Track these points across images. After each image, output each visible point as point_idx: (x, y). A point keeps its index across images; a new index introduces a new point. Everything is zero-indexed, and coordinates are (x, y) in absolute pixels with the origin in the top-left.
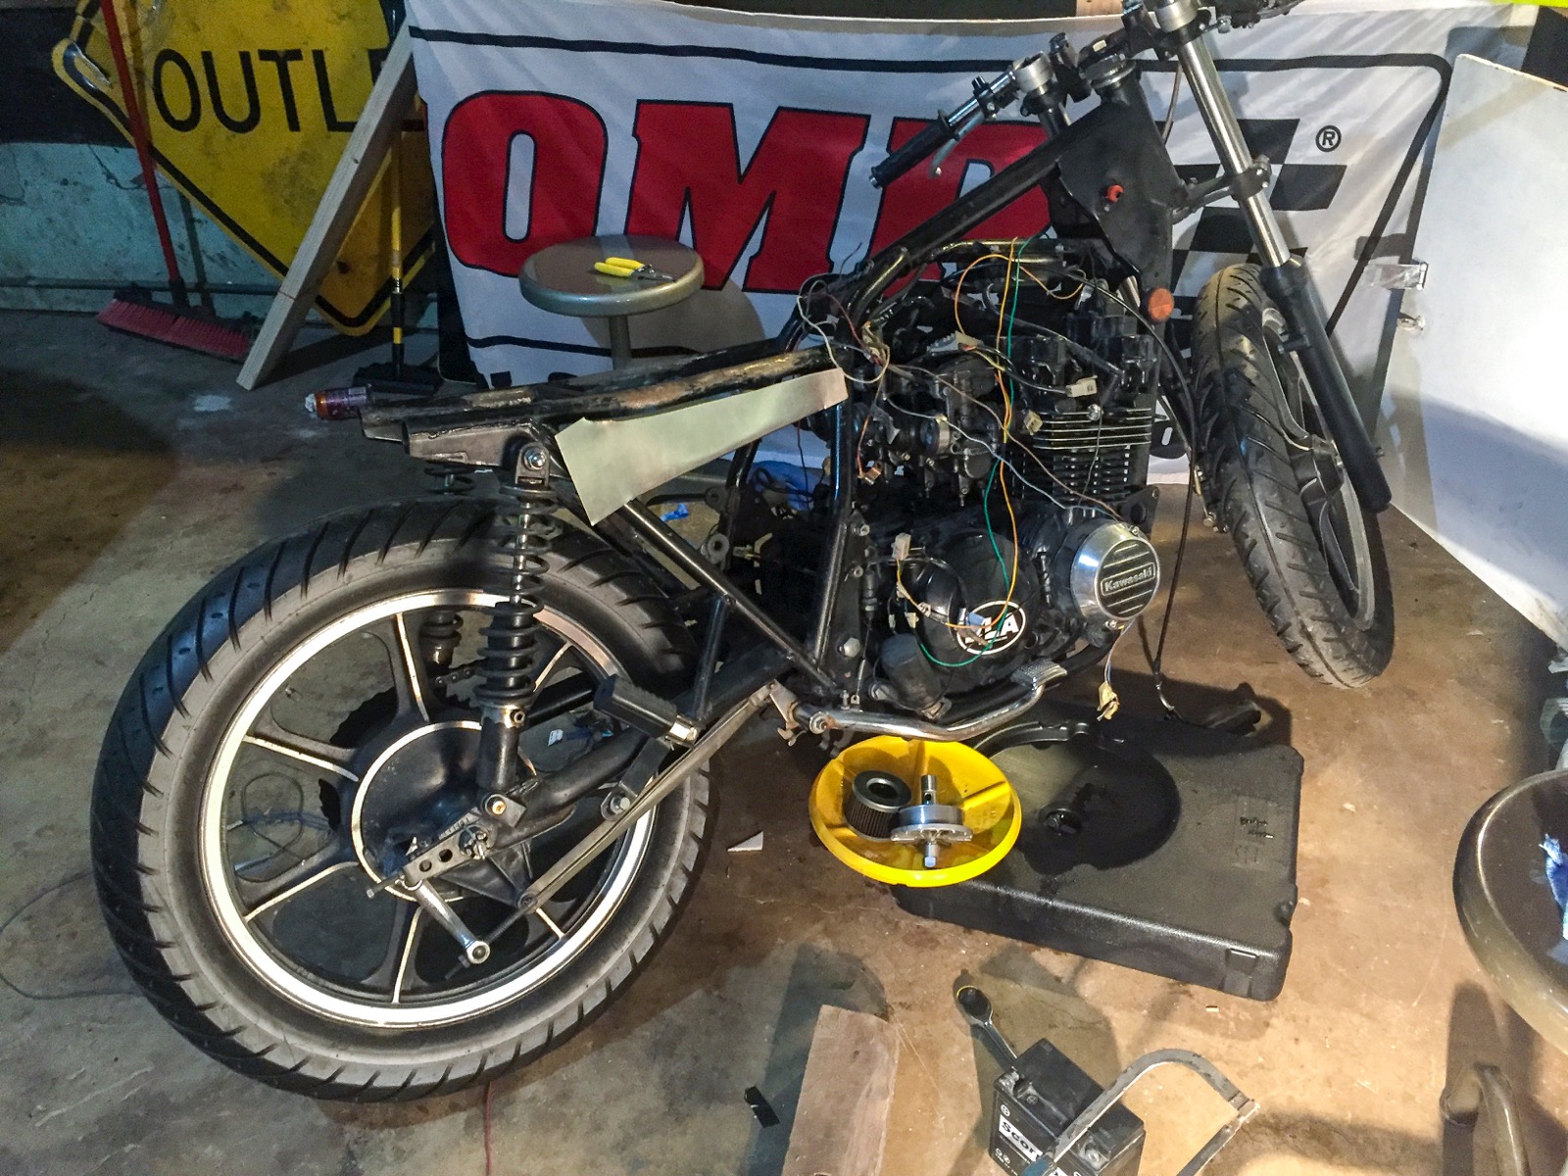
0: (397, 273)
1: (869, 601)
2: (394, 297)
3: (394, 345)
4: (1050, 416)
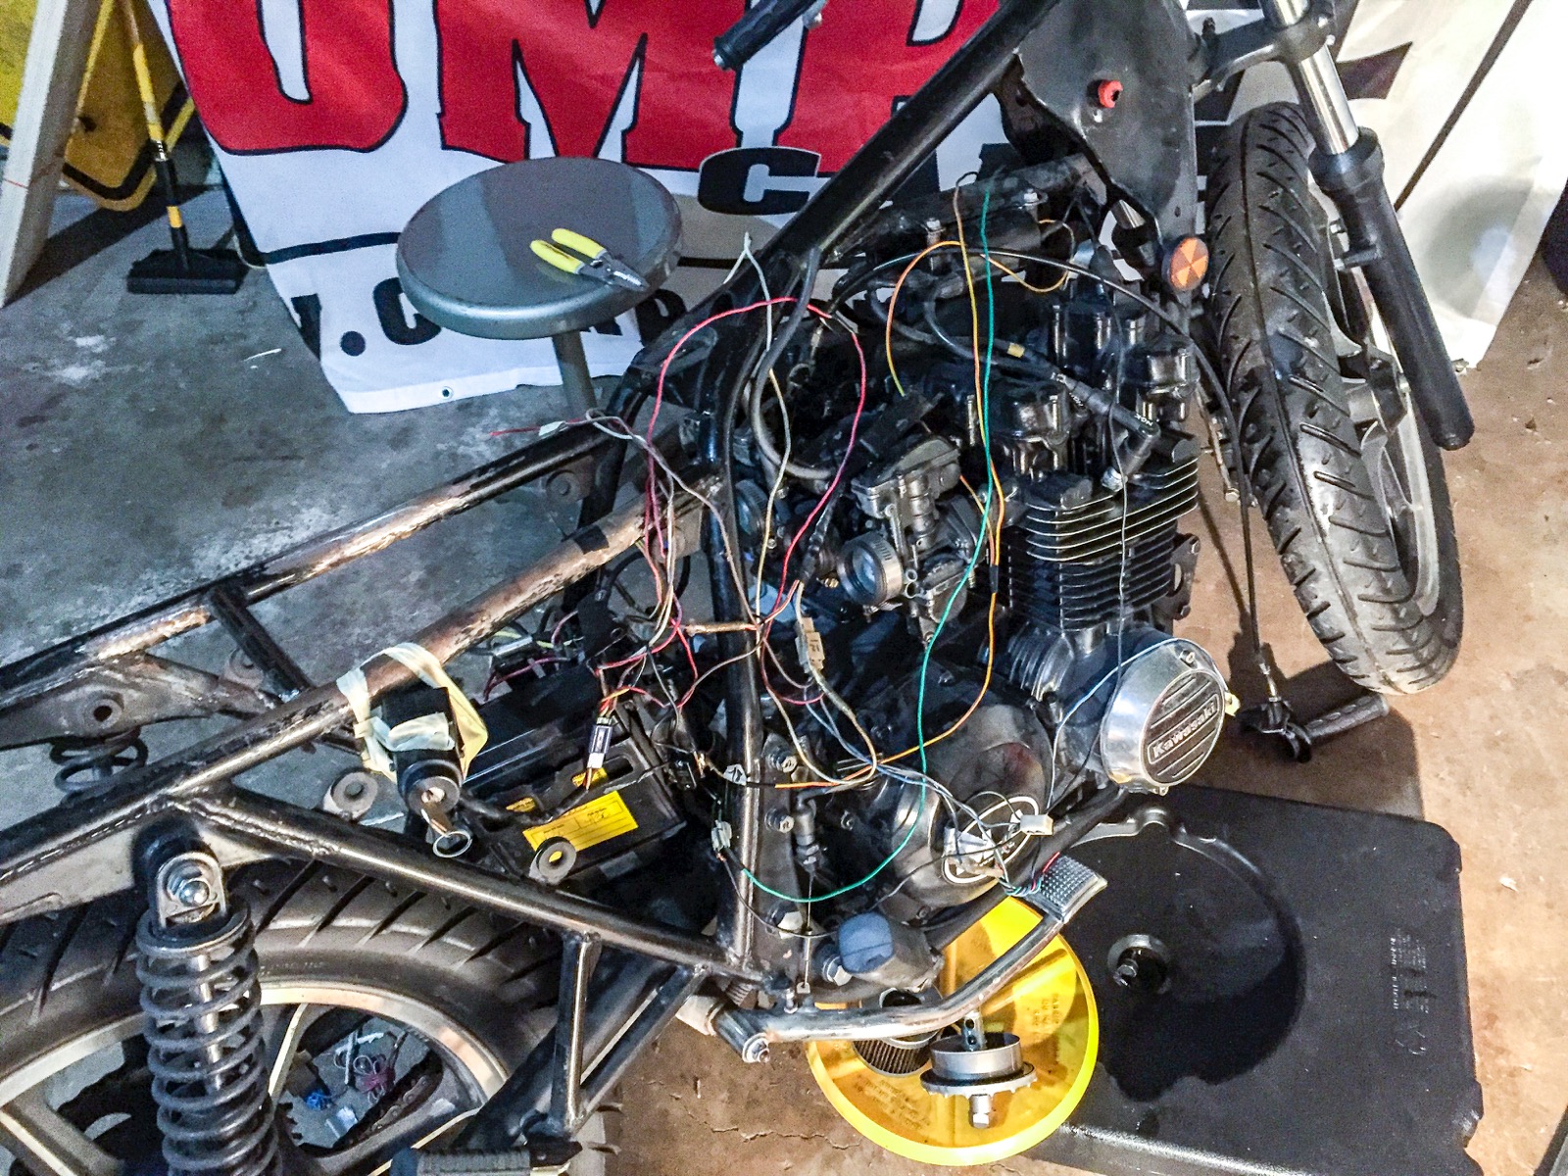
0: (155, 133)
1: (809, 852)
2: (159, 165)
3: (173, 230)
4: (1053, 513)
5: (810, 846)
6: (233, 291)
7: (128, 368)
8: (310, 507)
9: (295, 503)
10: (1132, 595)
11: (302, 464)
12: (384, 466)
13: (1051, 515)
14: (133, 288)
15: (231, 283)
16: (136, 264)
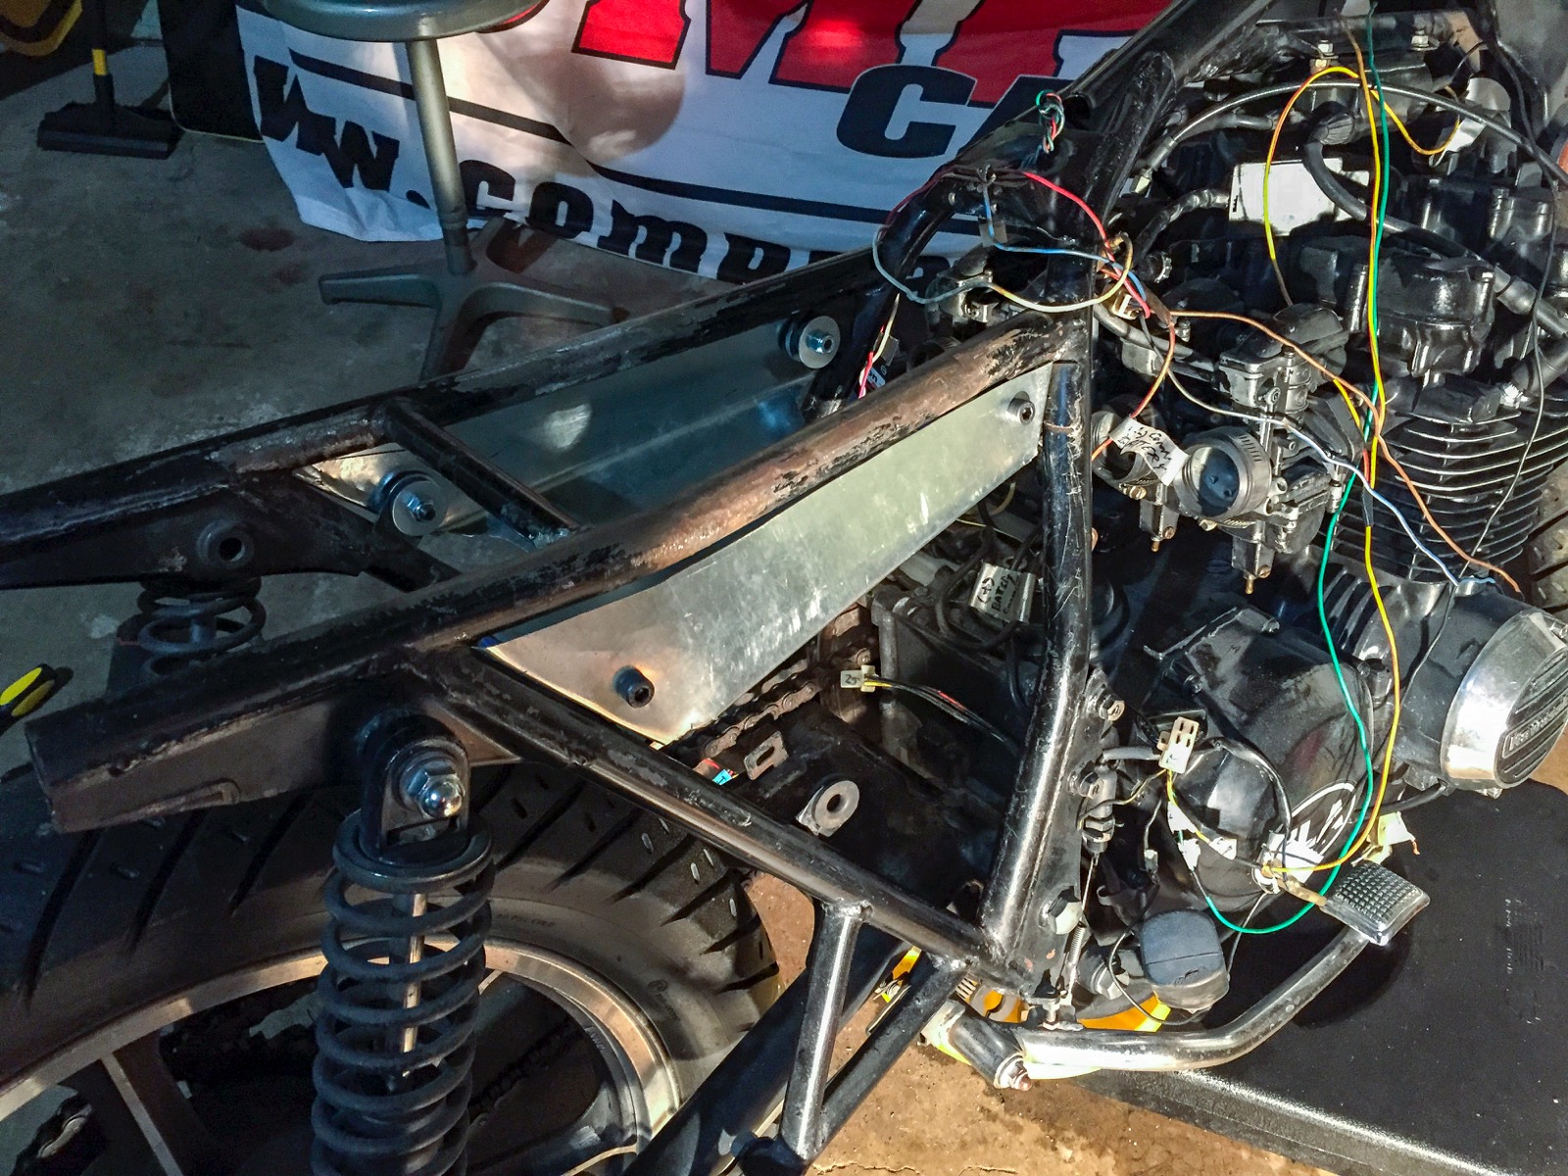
1: (1103, 827)
3: (96, 77)
4: (1447, 427)
5: (1104, 820)
6: (165, 155)
7: (33, 232)
8: (260, 402)
9: (242, 397)
10: (1493, 549)
11: (249, 353)
12: (349, 362)
13: (1444, 430)
14: (44, 143)
15: (163, 147)
16: (49, 115)
